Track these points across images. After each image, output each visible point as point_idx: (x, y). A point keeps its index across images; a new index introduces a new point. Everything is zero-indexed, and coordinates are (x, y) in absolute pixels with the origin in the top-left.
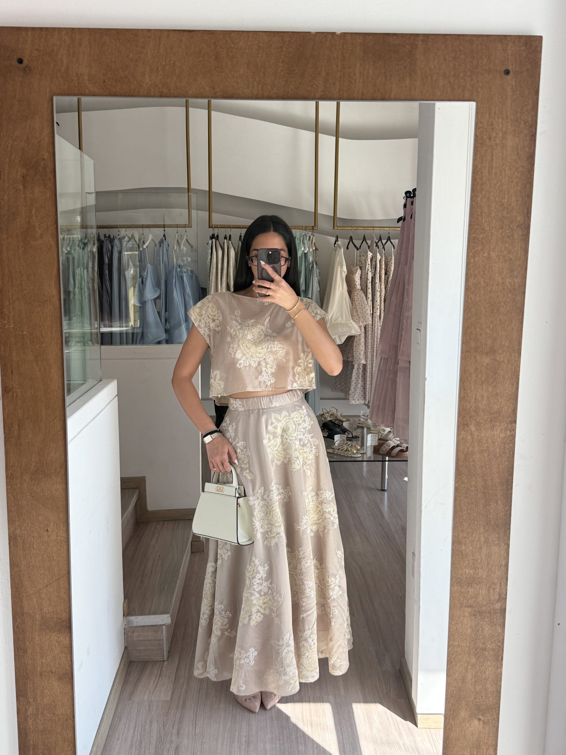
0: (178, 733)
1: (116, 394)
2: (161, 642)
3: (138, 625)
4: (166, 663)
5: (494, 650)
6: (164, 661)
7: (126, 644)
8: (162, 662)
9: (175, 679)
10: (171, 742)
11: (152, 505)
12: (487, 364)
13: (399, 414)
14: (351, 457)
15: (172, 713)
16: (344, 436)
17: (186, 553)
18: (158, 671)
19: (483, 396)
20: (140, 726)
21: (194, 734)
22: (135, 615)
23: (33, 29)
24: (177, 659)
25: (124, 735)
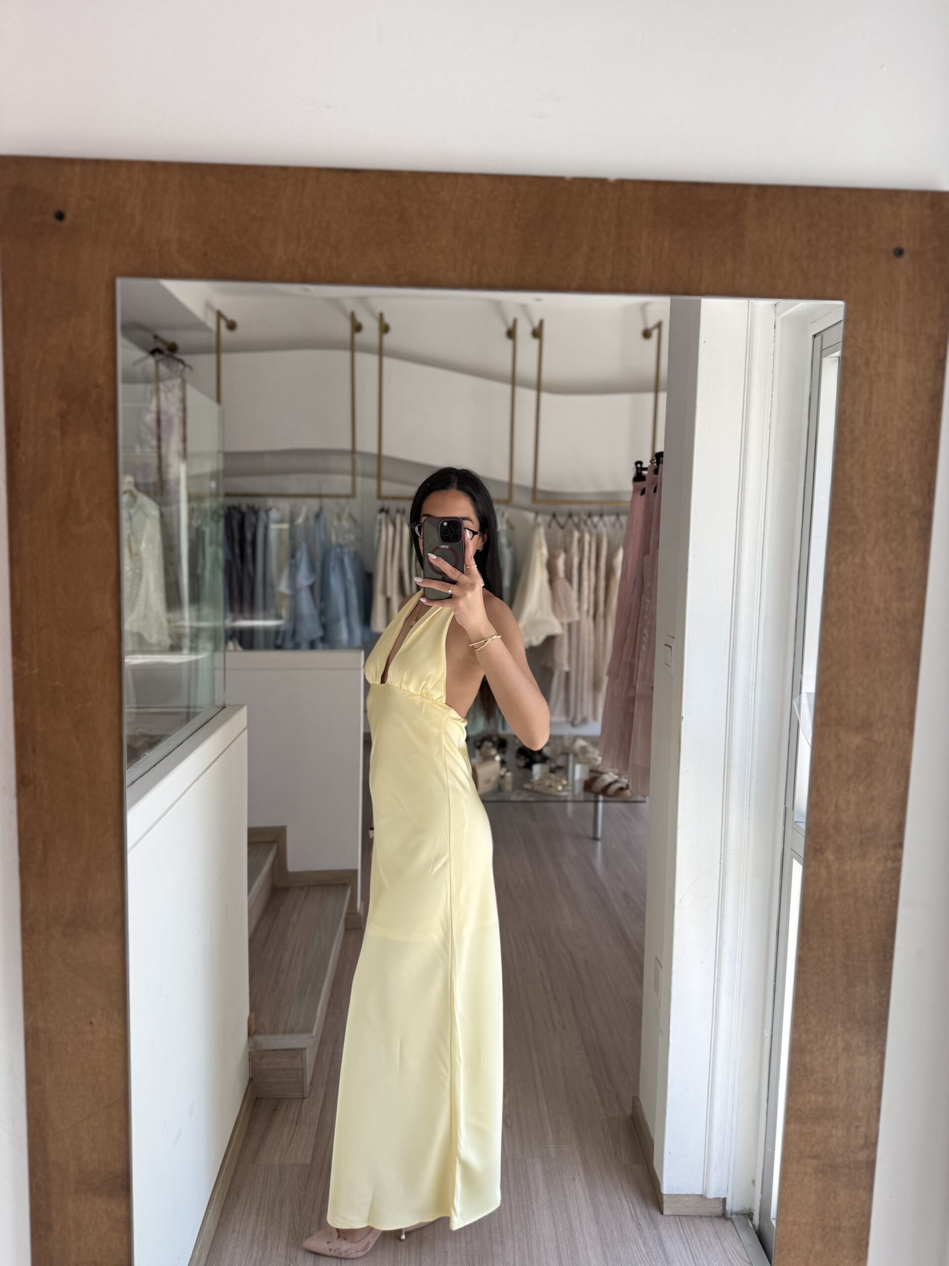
2: (300, 1072)
3: (268, 1047)
4: (306, 1101)
5: (853, 1230)
6: (303, 1098)
7: (251, 1075)
8: (300, 1100)
9: (318, 1129)
11: (294, 865)
14: (556, 796)
15: (312, 1187)
16: (546, 767)
17: (337, 936)
18: (294, 1115)
20: (266, 1209)
22: (265, 1033)
23: (84, 162)
24: (322, 1096)
25: (242, 1225)
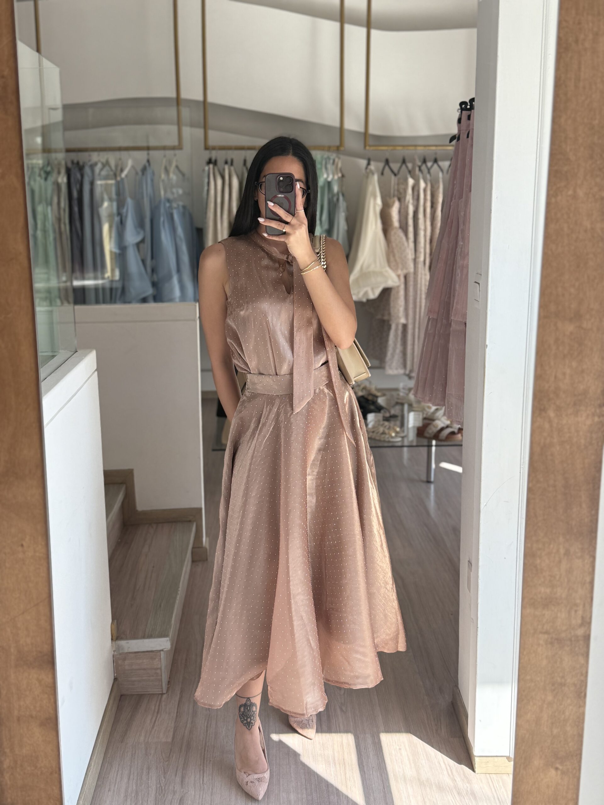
0: (182, 782)
1: (95, 368)
2: (159, 671)
3: (130, 650)
4: (165, 696)
5: (575, 685)
6: (162, 694)
7: (115, 675)
8: (160, 696)
9: (177, 716)
10: (174, 792)
11: (142, 504)
12: (571, 333)
13: (451, 389)
14: (389, 442)
15: (174, 757)
16: (380, 416)
17: (186, 563)
18: (155, 706)
19: (564, 374)
20: (135, 774)
21: (201, 782)
22: (126, 639)
24: (179, 692)
25: (117, 785)
